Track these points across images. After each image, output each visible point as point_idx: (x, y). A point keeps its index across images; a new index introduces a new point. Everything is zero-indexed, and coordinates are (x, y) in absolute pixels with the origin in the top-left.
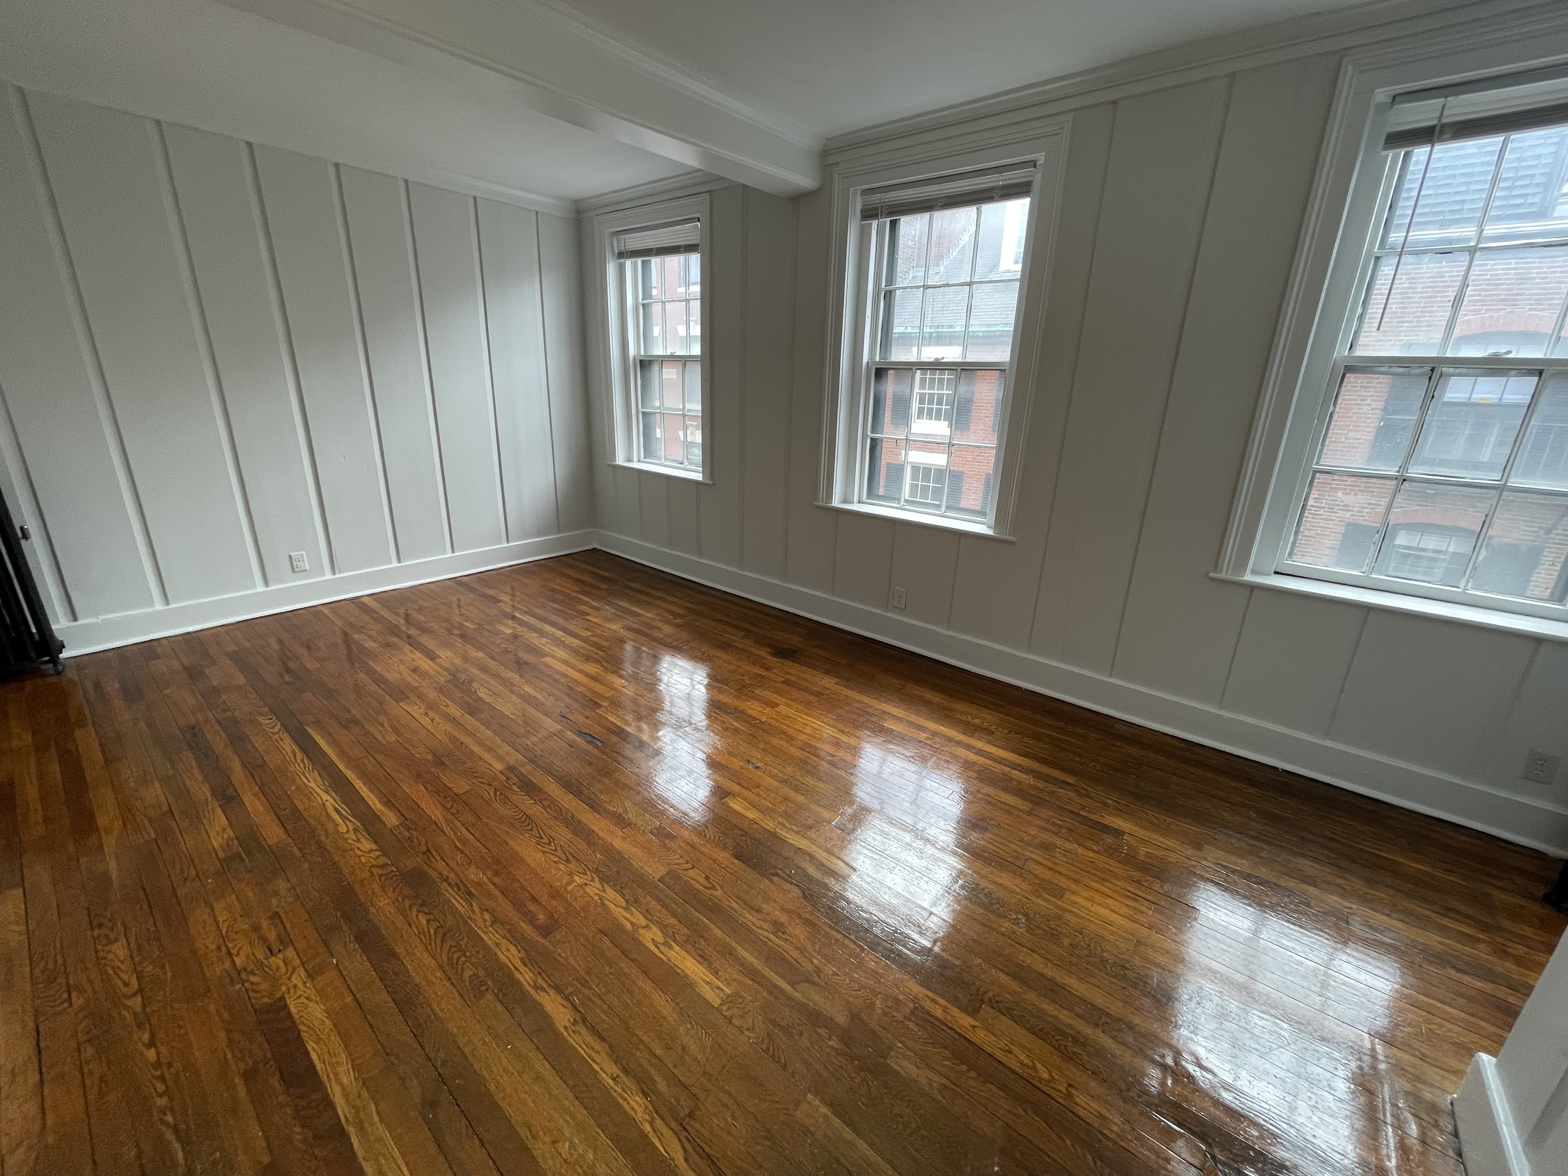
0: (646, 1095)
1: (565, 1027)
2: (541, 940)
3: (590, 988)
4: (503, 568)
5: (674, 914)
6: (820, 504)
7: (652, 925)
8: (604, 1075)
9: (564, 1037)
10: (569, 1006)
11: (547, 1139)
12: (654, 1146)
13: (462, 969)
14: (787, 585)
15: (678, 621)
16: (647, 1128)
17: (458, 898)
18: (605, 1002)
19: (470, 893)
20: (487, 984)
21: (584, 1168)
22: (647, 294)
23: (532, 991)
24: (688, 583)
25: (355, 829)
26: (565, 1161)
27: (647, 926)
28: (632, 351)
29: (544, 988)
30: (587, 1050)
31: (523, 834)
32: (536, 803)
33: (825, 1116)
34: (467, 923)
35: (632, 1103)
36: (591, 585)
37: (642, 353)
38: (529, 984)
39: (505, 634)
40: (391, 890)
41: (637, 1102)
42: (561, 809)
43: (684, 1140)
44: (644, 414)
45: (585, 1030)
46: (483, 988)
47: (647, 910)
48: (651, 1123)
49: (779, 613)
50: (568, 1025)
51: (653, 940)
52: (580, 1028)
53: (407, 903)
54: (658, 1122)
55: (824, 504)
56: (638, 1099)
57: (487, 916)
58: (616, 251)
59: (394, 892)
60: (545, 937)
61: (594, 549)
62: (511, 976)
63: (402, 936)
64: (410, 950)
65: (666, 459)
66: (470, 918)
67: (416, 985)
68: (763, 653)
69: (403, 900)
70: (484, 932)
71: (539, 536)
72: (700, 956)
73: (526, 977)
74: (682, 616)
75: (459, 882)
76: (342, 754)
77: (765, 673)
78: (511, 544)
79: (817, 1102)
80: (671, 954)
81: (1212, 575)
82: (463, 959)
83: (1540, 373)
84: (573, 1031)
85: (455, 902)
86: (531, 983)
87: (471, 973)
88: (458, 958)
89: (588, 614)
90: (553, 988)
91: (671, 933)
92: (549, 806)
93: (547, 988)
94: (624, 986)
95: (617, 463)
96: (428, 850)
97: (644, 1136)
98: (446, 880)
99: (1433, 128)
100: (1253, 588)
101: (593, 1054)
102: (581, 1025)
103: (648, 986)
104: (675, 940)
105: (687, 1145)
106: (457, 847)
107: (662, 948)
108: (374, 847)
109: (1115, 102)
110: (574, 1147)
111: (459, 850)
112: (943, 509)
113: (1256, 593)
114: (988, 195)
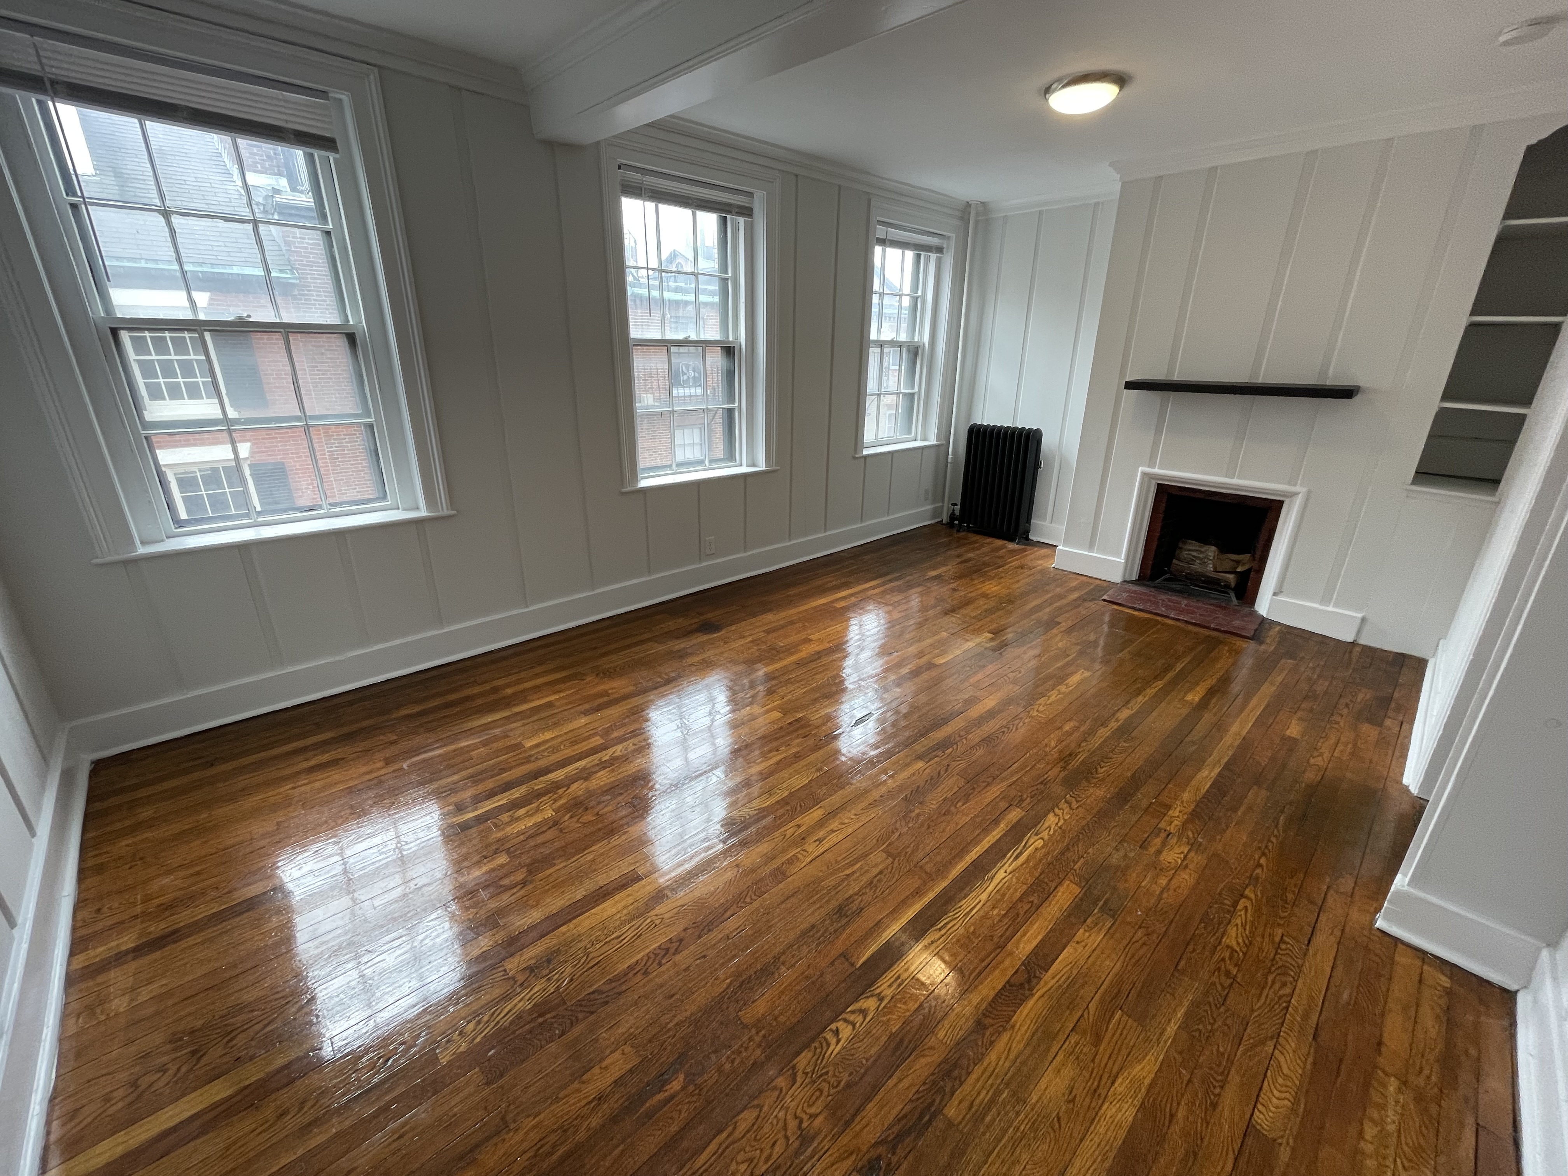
25: (1035, 836)
53: (1093, 781)
59: (1088, 790)
63: (1119, 777)
81: (855, 454)
83: (901, 346)
96: (1039, 784)
99: (885, 240)
108: (1050, 815)
109: (797, 176)
112: (707, 462)
113: (868, 459)
114: (727, 208)
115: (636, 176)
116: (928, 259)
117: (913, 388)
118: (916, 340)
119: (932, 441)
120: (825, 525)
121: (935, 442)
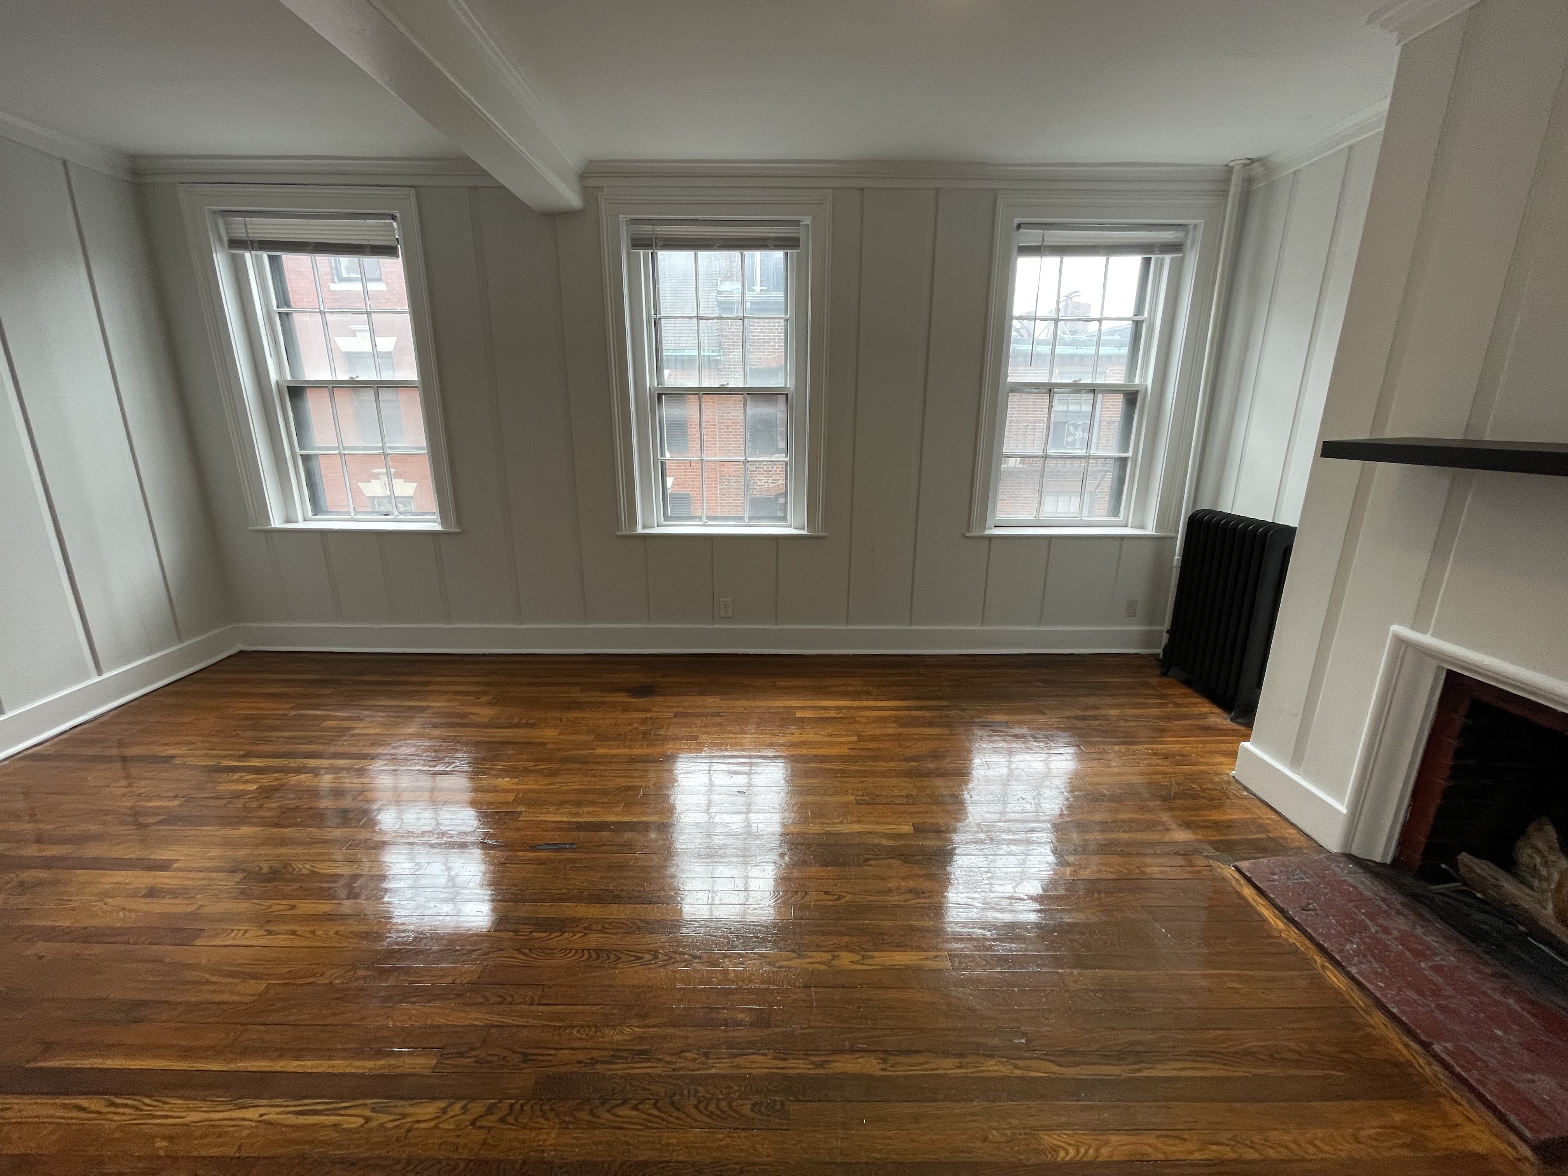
0: (991, 1056)
1: (883, 1069)
2: (770, 1031)
3: (859, 1030)
4: (102, 715)
5: (841, 934)
6: (624, 533)
7: (836, 954)
8: (951, 1071)
9: (890, 1076)
10: (863, 1054)
11: (978, 1144)
12: (1037, 1078)
13: (735, 1111)
14: (588, 626)
15: (484, 699)
16: (1018, 1072)
17: (637, 1065)
18: (884, 1029)
19: (642, 1052)
20: (775, 1102)
21: (1022, 1132)
22: (284, 299)
23: (822, 1071)
24: (439, 658)
25: (373, 1110)
26: (1008, 1142)
27: (834, 957)
28: (273, 376)
29: (825, 1061)
30: (918, 1068)
31: (616, 968)
32: (586, 934)
33: (1080, 974)
34: (680, 1077)
35: (990, 1068)
36: (305, 696)
37: (289, 378)
38: (811, 1069)
39: (249, 792)
40: (542, 1120)
41: (992, 1065)
42: (623, 923)
43: (1045, 1057)
44: (306, 458)
45: (897, 1058)
46: (778, 1107)
47: (817, 945)
48: (1016, 1067)
49: (589, 658)
50: (882, 1066)
51: (852, 962)
52: (892, 1060)
53: (584, 1115)
54: (1019, 1063)
55: (628, 533)
56: (990, 1063)
57: (690, 1055)
58: (225, 239)
59: (547, 1119)
60: (770, 1027)
61: (241, 652)
62: (786, 1077)
63: (627, 1143)
64: (658, 1146)
65: (356, 513)
66: (674, 1070)
67: (712, 1163)
68: (622, 698)
69: (574, 1117)
70: (708, 1069)
71: (151, 653)
72: (897, 946)
73: (799, 1066)
74: (486, 693)
75: (612, 1053)
76: (187, 1053)
77: (649, 715)
78: (106, 676)
79: (1068, 971)
80: (877, 960)
81: (968, 534)
82: (723, 1104)
83: (1094, 391)
84: (891, 1066)
85: (637, 1071)
86: (810, 1066)
87: (749, 1107)
88: (718, 1107)
89: (353, 728)
90: (833, 1054)
91: (858, 948)
92: (604, 928)
93: (829, 1059)
94: (879, 1008)
95: (273, 526)
96: (525, 1055)
97: (1021, 1079)
98: (594, 1061)
99: (1040, 247)
100: (991, 538)
101: (926, 1066)
102: (891, 1058)
103: (893, 994)
104: (867, 950)
105: (1048, 1057)
106: (559, 1028)
107: (866, 962)
108: (442, 1104)
109: (862, 189)
110: (999, 1129)
111: (566, 1027)
113: (993, 541)
114: (762, 243)
115: (647, 228)
116: (1160, 265)
117: (1126, 450)
118: (1137, 382)
119: (1150, 530)
120: (911, 617)
121: (1153, 533)
